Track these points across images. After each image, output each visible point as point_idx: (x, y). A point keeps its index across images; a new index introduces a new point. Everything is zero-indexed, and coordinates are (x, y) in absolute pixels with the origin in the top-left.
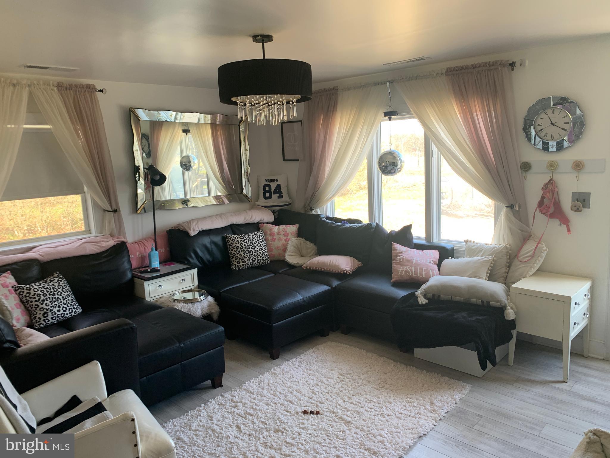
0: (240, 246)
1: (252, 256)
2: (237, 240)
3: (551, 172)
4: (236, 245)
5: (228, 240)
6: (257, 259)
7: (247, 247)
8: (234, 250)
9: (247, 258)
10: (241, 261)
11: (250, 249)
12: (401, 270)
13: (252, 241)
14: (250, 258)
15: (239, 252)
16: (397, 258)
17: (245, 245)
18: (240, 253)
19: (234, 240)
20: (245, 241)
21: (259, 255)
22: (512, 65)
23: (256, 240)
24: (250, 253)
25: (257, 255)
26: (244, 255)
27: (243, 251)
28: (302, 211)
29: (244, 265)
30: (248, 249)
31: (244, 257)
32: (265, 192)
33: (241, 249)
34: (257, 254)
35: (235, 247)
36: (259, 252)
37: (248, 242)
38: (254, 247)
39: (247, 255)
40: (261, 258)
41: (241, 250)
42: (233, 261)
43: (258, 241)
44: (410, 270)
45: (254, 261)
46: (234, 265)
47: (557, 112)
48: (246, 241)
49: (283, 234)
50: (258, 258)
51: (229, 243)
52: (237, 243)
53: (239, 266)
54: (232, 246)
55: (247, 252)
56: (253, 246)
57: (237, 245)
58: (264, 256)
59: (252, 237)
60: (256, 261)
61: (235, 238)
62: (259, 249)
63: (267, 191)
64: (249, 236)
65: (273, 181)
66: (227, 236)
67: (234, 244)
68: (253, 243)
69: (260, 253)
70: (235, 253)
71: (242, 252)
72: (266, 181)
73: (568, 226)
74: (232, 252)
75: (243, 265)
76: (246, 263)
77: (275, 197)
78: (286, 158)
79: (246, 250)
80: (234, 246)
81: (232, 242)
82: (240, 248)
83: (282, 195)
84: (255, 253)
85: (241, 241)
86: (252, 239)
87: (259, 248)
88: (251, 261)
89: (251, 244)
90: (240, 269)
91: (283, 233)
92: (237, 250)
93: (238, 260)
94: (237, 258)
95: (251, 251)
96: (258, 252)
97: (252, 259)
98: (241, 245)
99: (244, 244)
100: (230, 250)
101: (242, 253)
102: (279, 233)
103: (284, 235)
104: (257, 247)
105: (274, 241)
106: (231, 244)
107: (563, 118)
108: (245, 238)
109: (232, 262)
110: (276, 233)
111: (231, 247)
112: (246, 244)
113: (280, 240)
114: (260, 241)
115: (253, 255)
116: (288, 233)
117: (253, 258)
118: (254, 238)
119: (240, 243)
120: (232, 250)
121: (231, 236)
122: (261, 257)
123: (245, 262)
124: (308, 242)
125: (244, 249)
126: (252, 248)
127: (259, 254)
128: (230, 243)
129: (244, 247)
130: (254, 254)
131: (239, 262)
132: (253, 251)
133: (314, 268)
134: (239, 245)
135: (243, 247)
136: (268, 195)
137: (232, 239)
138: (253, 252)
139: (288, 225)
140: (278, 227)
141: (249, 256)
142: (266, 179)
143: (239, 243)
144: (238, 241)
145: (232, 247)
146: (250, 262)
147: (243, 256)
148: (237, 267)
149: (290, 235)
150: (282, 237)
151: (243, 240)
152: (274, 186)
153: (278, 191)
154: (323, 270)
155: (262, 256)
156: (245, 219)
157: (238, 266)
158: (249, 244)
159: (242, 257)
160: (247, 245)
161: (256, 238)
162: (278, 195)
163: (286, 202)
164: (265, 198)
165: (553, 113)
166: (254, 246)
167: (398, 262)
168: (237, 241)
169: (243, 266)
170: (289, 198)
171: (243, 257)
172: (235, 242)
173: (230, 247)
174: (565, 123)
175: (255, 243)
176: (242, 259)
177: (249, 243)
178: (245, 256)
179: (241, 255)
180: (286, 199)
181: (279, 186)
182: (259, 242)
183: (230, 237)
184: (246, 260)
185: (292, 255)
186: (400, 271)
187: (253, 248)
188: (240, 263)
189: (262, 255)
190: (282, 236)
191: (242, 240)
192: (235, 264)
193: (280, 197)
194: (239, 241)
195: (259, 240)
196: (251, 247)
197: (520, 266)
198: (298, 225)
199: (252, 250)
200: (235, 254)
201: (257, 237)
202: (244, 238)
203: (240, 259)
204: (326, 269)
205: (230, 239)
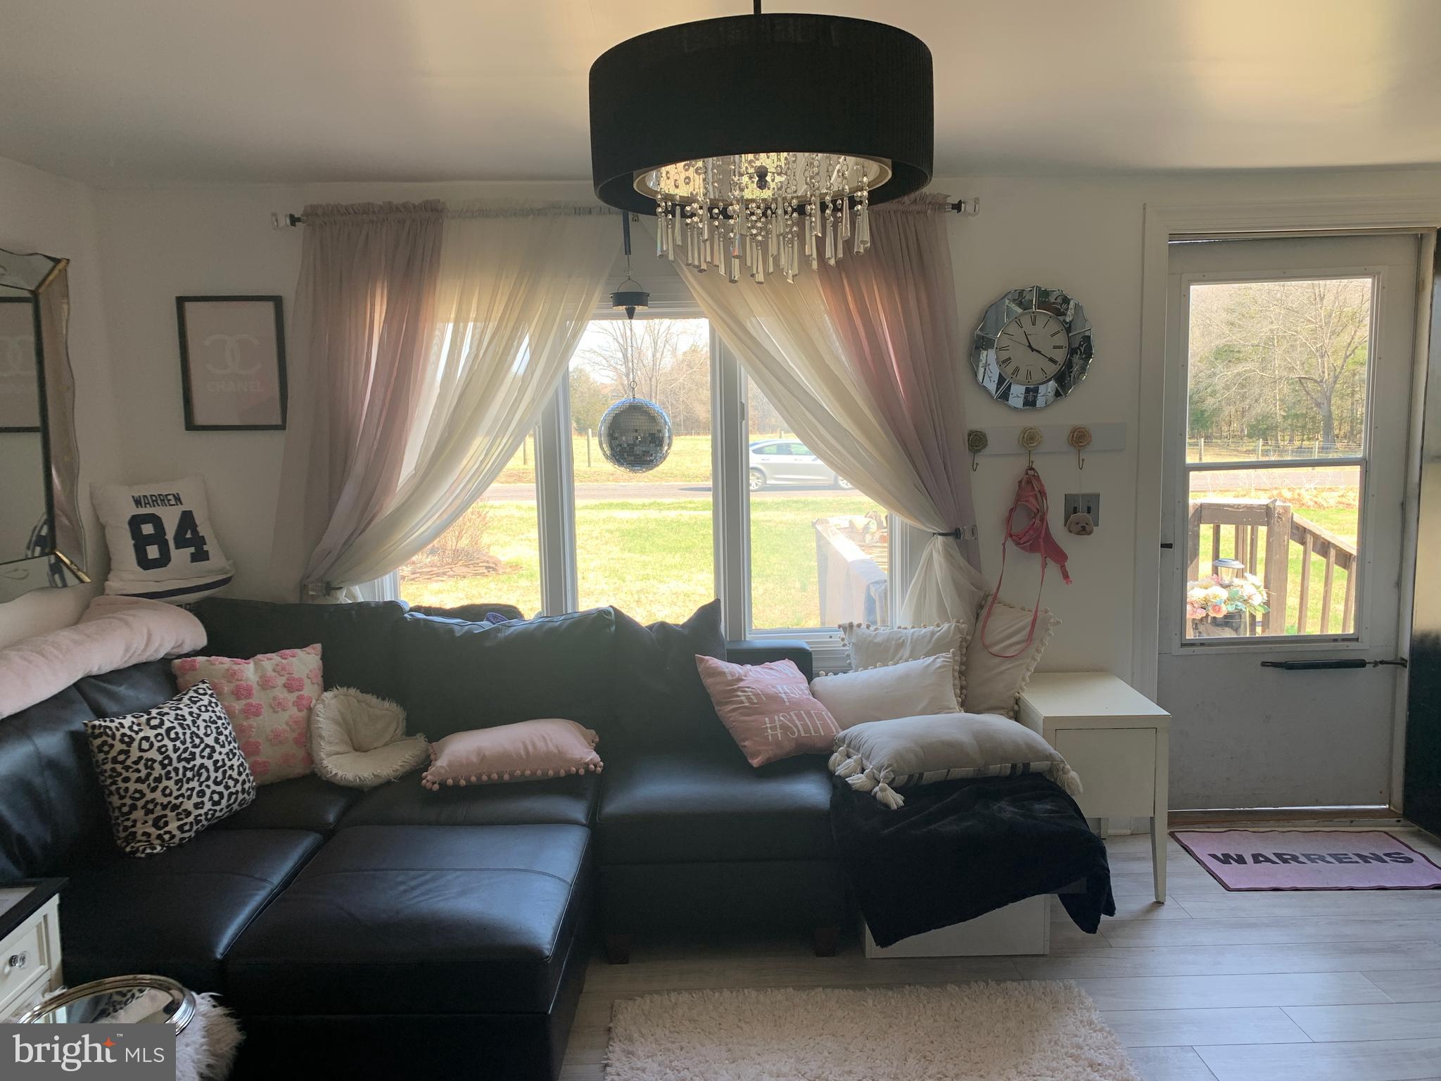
0: (159, 758)
1: (208, 787)
2: (141, 734)
3: (1028, 452)
4: (140, 758)
5: (105, 743)
6: (226, 793)
7: (186, 755)
8: (134, 776)
9: (195, 799)
10: (171, 815)
11: (198, 761)
12: (771, 728)
13: (194, 729)
14: (201, 794)
15: (158, 780)
16: (738, 696)
17: (176, 750)
18: (161, 786)
19: (132, 739)
20: (173, 735)
21: (230, 777)
22: (957, 207)
23: (205, 721)
24: (200, 775)
25: (224, 778)
26: (179, 789)
27: (173, 774)
28: (293, 599)
29: (187, 828)
30: (188, 761)
31: (182, 795)
32: (141, 543)
33: (164, 767)
34: (225, 772)
35: (141, 766)
36: (229, 764)
37: (184, 734)
38: (208, 750)
39: (191, 785)
40: (239, 787)
41: (163, 772)
42: (135, 821)
43: (213, 726)
44: (789, 721)
45: (218, 803)
46: (139, 837)
47: (1041, 321)
48: (177, 733)
49: (285, 686)
50: (227, 787)
51: (107, 753)
52: (145, 745)
53: (167, 837)
54: (122, 762)
55: (189, 774)
56: (202, 746)
57: (146, 755)
58: (244, 776)
59: (191, 714)
60: (224, 802)
61: (131, 728)
62: (227, 754)
63: (150, 540)
64: (179, 712)
65: (162, 500)
66: (94, 727)
67: (135, 753)
68: (201, 733)
69: (231, 767)
70: (143, 787)
71: (169, 778)
72: (138, 502)
73: (1063, 567)
74: (127, 789)
75: (180, 828)
76: (191, 819)
77: (180, 556)
78: (200, 419)
79: (185, 769)
80: (136, 763)
81: (124, 747)
82: (161, 763)
83: (205, 548)
84: (216, 770)
85: (157, 736)
86: (194, 722)
87: (224, 751)
88: (208, 805)
89: (197, 741)
90: (169, 848)
91: (282, 680)
92: (149, 775)
93: (159, 811)
94: (150, 806)
95: (202, 766)
96: (224, 765)
97: (211, 798)
98: (162, 753)
99: (170, 745)
100: (115, 783)
101: (171, 784)
102: (265, 684)
103: (289, 687)
104: (217, 748)
105: (257, 714)
106: (122, 757)
107: (1052, 336)
108: (167, 724)
109: (126, 828)
110: (255, 686)
111: (119, 767)
112: (178, 743)
113: (278, 706)
114: (220, 722)
115: (210, 783)
116: (301, 680)
117: (214, 792)
118: (199, 716)
119: (157, 745)
120: (126, 780)
121: (113, 725)
122: (237, 781)
123: (188, 814)
124: (372, 700)
125: (175, 764)
126: (203, 757)
127: (229, 772)
128: (113, 753)
129: (174, 756)
130: (213, 775)
131: (159, 823)
132: (209, 764)
133: (473, 779)
134: (153, 754)
135: (171, 760)
136: (153, 552)
137: (118, 734)
138: (207, 770)
139: (287, 651)
140: (251, 661)
141: (198, 789)
142: (136, 495)
143: (152, 745)
144: (147, 739)
145: (127, 768)
146: (205, 810)
147: (175, 793)
148: (157, 842)
149: (307, 682)
150: (281, 696)
151: (162, 731)
152: (171, 519)
153: (189, 535)
154: (506, 777)
155: (241, 779)
156: (127, 650)
157: (159, 837)
158: (188, 745)
159: (171, 799)
160: (182, 747)
161: (205, 716)
162: (192, 550)
163: (222, 571)
164: (144, 563)
165: (1034, 324)
166: (207, 746)
167: (746, 707)
168: (143, 738)
169: (183, 832)
170: (228, 559)
171: (177, 798)
172: (135, 744)
173: (113, 770)
174: (1055, 347)
175: (207, 735)
176: (175, 807)
177: (189, 740)
178: (183, 790)
179: (168, 791)
180: (217, 562)
181: (187, 520)
182: (218, 728)
183: (110, 728)
184: (189, 805)
185: (338, 753)
186: (769, 731)
187: (206, 753)
188: (166, 824)
189: (240, 774)
190: (281, 694)
191: (159, 731)
192: (145, 834)
193: (200, 555)
194: (152, 739)
195: (215, 722)
196: (197, 751)
197: (1003, 668)
198: (318, 646)
199: (205, 761)
200: (140, 792)
201: (207, 711)
202: (162, 723)
203: (164, 807)
204: (518, 772)
205: (113, 737)
